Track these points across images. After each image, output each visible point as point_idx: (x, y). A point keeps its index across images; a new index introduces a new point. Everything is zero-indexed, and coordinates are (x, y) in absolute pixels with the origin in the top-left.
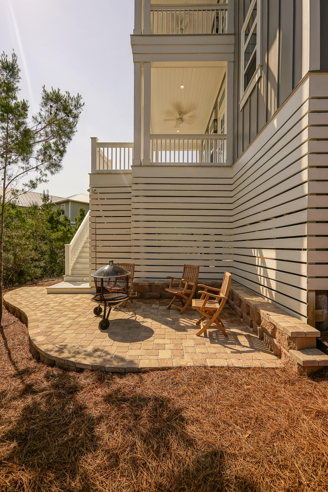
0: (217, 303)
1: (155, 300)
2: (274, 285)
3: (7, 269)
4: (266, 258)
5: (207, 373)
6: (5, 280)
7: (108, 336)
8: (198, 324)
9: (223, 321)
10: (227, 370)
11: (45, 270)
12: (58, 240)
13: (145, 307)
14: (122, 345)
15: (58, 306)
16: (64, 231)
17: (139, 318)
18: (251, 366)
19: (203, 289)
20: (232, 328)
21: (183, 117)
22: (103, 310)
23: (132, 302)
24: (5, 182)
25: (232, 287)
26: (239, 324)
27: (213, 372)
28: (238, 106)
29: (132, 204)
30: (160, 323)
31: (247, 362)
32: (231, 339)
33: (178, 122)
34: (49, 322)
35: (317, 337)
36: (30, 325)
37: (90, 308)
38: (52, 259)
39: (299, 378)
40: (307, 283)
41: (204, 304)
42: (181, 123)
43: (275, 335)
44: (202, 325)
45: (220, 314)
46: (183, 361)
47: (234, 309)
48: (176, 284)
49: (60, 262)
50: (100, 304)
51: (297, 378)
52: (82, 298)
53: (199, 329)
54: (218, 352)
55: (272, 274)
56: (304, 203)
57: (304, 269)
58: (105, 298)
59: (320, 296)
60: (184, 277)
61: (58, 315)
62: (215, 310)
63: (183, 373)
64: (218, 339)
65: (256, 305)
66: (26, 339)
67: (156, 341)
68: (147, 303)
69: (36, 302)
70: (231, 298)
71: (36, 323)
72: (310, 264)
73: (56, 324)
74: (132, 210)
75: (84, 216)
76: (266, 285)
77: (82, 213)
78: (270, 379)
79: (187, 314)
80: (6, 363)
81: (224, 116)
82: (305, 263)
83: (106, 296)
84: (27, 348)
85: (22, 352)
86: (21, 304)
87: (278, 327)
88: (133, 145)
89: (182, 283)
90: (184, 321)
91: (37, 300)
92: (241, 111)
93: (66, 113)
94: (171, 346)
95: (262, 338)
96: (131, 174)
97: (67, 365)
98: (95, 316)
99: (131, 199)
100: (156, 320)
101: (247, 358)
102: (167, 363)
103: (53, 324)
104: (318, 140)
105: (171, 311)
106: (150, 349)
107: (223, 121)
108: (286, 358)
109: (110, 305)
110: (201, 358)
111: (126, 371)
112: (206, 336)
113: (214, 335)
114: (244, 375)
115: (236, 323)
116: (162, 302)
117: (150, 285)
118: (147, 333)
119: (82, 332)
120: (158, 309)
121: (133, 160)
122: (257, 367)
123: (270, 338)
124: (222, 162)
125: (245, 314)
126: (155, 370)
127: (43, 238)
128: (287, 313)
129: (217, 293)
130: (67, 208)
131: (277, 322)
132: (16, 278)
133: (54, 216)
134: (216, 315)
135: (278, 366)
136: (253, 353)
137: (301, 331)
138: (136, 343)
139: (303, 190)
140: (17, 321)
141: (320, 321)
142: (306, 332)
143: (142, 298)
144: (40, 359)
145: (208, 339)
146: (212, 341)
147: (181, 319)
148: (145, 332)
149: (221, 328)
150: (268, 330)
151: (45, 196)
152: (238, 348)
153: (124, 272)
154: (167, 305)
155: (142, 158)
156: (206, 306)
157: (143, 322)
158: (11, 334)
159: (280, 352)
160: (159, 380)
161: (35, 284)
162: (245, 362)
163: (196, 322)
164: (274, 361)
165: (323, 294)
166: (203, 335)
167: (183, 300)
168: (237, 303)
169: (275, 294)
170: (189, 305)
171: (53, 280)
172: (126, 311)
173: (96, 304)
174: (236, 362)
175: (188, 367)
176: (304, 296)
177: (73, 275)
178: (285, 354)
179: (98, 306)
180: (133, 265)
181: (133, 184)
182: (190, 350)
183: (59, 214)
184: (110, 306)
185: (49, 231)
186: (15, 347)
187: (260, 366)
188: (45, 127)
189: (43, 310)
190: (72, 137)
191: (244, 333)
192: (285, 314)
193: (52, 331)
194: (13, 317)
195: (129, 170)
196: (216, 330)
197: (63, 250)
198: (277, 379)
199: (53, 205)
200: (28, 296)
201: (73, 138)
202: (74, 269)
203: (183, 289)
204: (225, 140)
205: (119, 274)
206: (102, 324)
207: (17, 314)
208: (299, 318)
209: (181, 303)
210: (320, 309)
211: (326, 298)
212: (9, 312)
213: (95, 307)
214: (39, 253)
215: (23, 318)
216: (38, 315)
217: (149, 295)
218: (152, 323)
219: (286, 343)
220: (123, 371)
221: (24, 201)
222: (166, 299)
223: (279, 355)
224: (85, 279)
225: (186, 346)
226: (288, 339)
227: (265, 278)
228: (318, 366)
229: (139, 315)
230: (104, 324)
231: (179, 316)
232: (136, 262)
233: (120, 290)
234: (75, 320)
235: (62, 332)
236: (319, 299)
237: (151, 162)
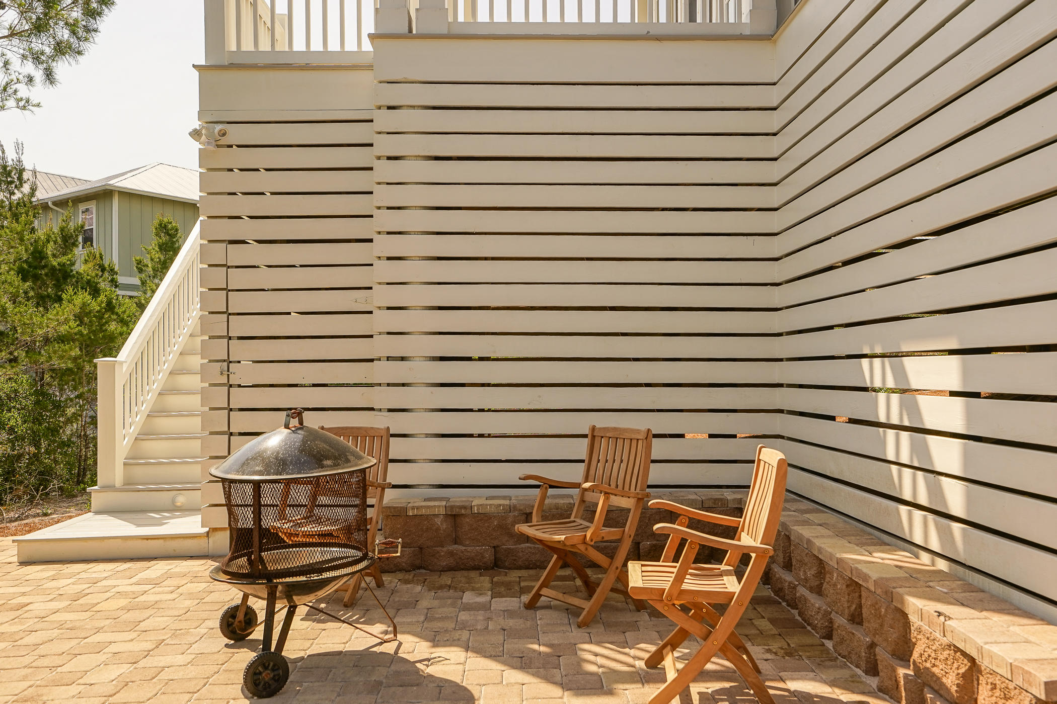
0: (727, 573)
1: (473, 574)
2: (956, 498)
4: (922, 392)
8: (655, 661)
9: (757, 651)
13: (436, 603)
15: (66, 609)
17: (413, 647)
19: (671, 516)
20: (793, 679)
22: (261, 616)
23: (380, 585)
25: (784, 517)
26: (821, 661)
29: (376, 188)
30: (499, 662)
34: (25, 678)
37: (204, 615)
41: (679, 579)
43: (976, 700)
44: (671, 666)
45: (739, 625)
47: (793, 604)
48: (557, 507)
49: (74, 439)
50: (248, 589)
52: (168, 576)
53: (658, 685)
55: (947, 455)
58: (271, 567)
60: (591, 478)
61: (66, 646)
62: (721, 604)
65: (887, 579)
68: (441, 587)
70: (780, 559)
73: (58, 684)
74: (376, 212)
75: (176, 251)
76: (923, 500)
77: (164, 238)
79: (608, 626)
83: (273, 560)
87: (985, 663)
89: (583, 501)
96: (370, 67)
98: (227, 646)
99: (371, 169)
100: (481, 652)
103: (43, 683)
105: (543, 618)
109: (292, 591)
115: (809, 658)
116: (502, 583)
117: (454, 516)
120: (486, 607)
121: (376, 10)
124: (732, 20)
125: (840, 621)
128: (1019, 609)
129: (731, 532)
130: (105, 221)
131: (980, 641)
133: (50, 249)
134: (725, 625)
143: (419, 568)
147: (586, 646)
148: (438, 699)
149: (750, 678)
150: (944, 680)
153: (351, 458)
154: (523, 591)
155: (413, 4)
156: (685, 586)
157: (429, 660)
163: (646, 656)
167: (589, 572)
168: (806, 580)
169: (964, 533)
171: (46, 515)
172: (357, 621)
173: (231, 595)
177: (129, 485)
179: (238, 601)
180: (384, 433)
181: (379, 108)
183: (67, 241)
184: (289, 598)
191: (846, 697)
192: (1009, 614)
195: (360, 52)
196: (727, 685)
197: (86, 389)
202: (132, 460)
203: (588, 524)
205: (329, 462)
206: (255, 675)
209: (579, 582)
213: (226, 608)
217: (451, 554)
218: (464, 663)
222: (520, 568)
224: (181, 500)
227: (920, 473)
229: (409, 633)
230: (267, 676)
231: (575, 633)
232: (397, 423)
233: (329, 534)
234: (141, 664)
237: (450, 19)
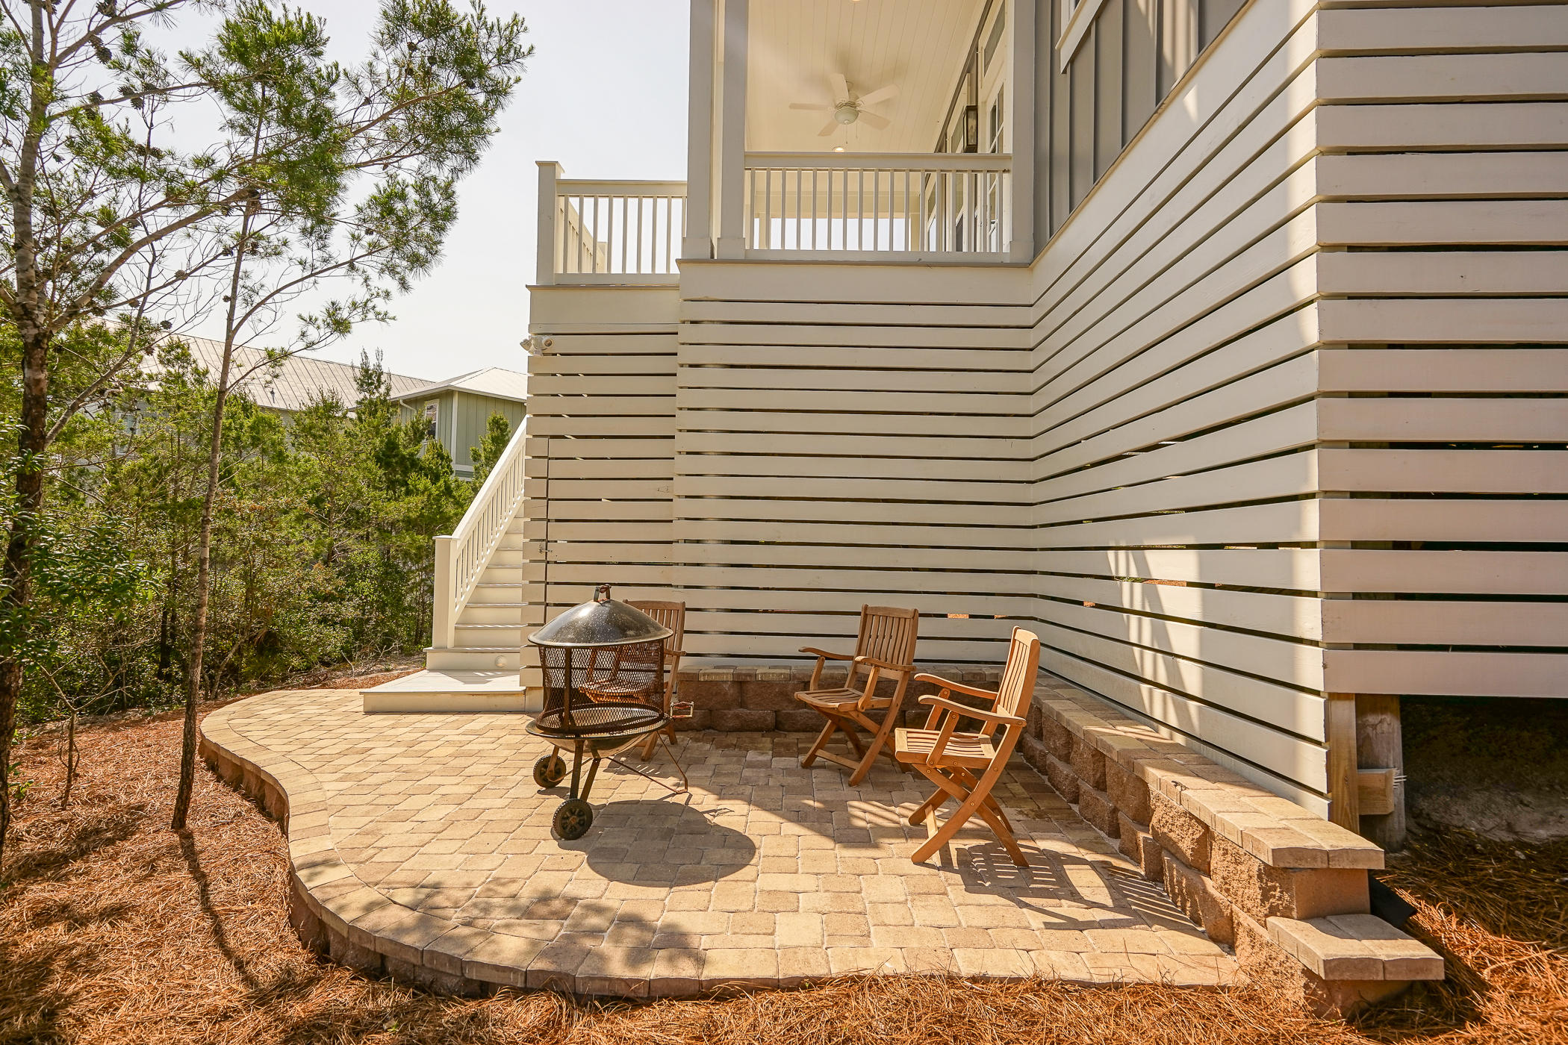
0: (984, 741)
1: (756, 735)
2: (1192, 679)
3: (219, 629)
4: (1162, 582)
5: (959, 1000)
6: (210, 668)
7: (585, 864)
8: (918, 819)
9: (1010, 812)
10: (1032, 990)
11: (359, 634)
12: (410, 524)
13: (723, 760)
14: (640, 896)
15: (404, 755)
16: (429, 495)
17: (702, 800)
18: (1125, 980)
19: (934, 688)
20: (1042, 839)
21: (858, 102)
22: (570, 767)
23: (673, 742)
24: (233, 308)
25: (1036, 691)
26: (1068, 823)
27: (983, 999)
28: (1053, 55)
29: (679, 392)
30: (777, 815)
31: (1109, 961)
32: (1042, 878)
33: (841, 117)
34: (367, 814)
35: (1369, 871)
36: (293, 824)
37: (520, 764)
38: (387, 592)
39: (1311, 1025)
40: (1325, 666)
41: (941, 745)
42: (850, 122)
43: (1209, 863)
44: (932, 824)
45: (995, 788)
46: (868, 956)
47: (1043, 770)
48: (832, 677)
49: (414, 605)
50: (559, 742)
51: (1304, 1027)
52: (490, 728)
53: (921, 841)
54: (995, 923)
55: (1185, 640)
56: (1305, 377)
57: (1309, 617)
58: (579, 724)
59: (1372, 719)
60: (863, 652)
61: (402, 787)
62: (978, 770)
63: (869, 1002)
64: (992, 877)
65: (1129, 751)
66: (279, 879)
67: (767, 882)
68: (728, 746)
69: (321, 743)
70: (1032, 729)
71: (321, 818)
72: (1331, 596)
73: (394, 820)
74: (678, 413)
75: (505, 443)
76: (1162, 679)
77: (496, 432)
78: (1200, 1031)
79: (876, 785)
80: (196, 966)
81: (1001, 95)
82: (1314, 594)
83: (582, 717)
84: (281, 913)
85: (259, 925)
86: (266, 748)
87: (1217, 830)
88: (685, 190)
89: (855, 672)
90: (865, 812)
91: (328, 736)
92: (1065, 72)
93: (463, 74)
94: (823, 901)
95: (1156, 875)
96: (676, 288)
97: (432, 970)
98: (539, 792)
99: (675, 375)
100: (762, 807)
101: (1108, 948)
102: (807, 962)
103: (382, 819)
104: (1352, 152)
105: (818, 776)
106: (741, 908)
107: (996, 113)
108: (1256, 950)
109: (597, 745)
110: (932, 946)
111: (653, 994)
112: (946, 865)
113: (978, 861)
114: (1098, 1011)
115: (1057, 820)
116: (782, 745)
117: (741, 683)
118: (731, 853)
119: (490, 848)
120: (767, 765)
121: (684, 239)
122: (1148, 981)
123: (1191, 875)
124: (994, 250)
125: (1086, 787)
126: (763, 990)
127: (356, 519)
128: (1249, 782)
129: (989, 704)
130: (446, 416)
131: (1213, 810)
132: (248, 663)
133: (401, 441)
134: (982, 788)
135: (1228, 980)
136: (1127, 931)
137: (1310, 845)
138: (691, 887)
139: (1298, 331)
140: (249, 811)
141: (1378, 811)
142: (1327, 848)
143: (709, 728)
144: (327, 950)
145: (958, 877)
146: (973, 882)
147: (856, 803)
148: (723, 847)
149: (1004, 837)
150: (1180, 844)
151: (367, 371)
152: (1068, 908)
153: (651, 629)
154: (801, 751)
155: (716, 233)
156: (946, 752)
157: (715, 811)
158: (223, 860)
159: (1228, 928)
160: (778, 1028)
161: (320, 681)
162: (1100, 964)
163: (910, 814)
164: (1211, 961)
165: (1384, 710)
166: (936, 859)
167: (860, 736)
168: (1055, 749)
169: (1200, 710)
170: (881, 753)
171: (387, 670)
172: (653, 774)
173: (544, 747)
174: (1066, 963)
175: (886, 977)
176: (1311, 715)
177: (460, 647)
178: (1250, 933)
179: (549, 753)
180: (680, 607)
181: (684, 322)
182: (891, 915)
183: (417, 435)
184: (595, 753)
185: (378, 493)
186: (234, 908)
187: (1158, 979)
188: (385, 117)
189: (348, 770)
190: (478, 152)
191: (1090, 857)
192: (1240, 786)
193: (378, 844)
194: (236, 798)
195: (668, 275)
196: (982, 842)
197: (425, 563)
198: (1227, 1028)
199: (395, 404)
200: (293, 721)
201: (484, 153)
202: (462, 625)
203: (859, 693)
204: (1005, 175)
205: (631, 633)
206: (563, 818)
207: (247, 788)
208: (1295, 800)
209: (850, 745)
210: (1377, 767)
211: (1397, 725)
212: (218, 781)
213: (539, 758)
214: (340, 574)
215: (270, 801)
216: (326, 787)
217: (737, 716)
218: (747, 816)
219: (1255, 891)
220: (643, 993)
221: (290, 392)
222: (798, 731)
223: (1226, 939)
224: (503, 661)
225: (875, 899)
226: (1259, 877)
227: (1159, 655)
228: (1385, 982)
229: (698, 786)
230: (573, 820)
231: (847, 791)
232: (692, 599)
233: (630, 696)
234: (465, 806)
235: (416, 849)
236: (1369, 730)
237: (747, 247)
